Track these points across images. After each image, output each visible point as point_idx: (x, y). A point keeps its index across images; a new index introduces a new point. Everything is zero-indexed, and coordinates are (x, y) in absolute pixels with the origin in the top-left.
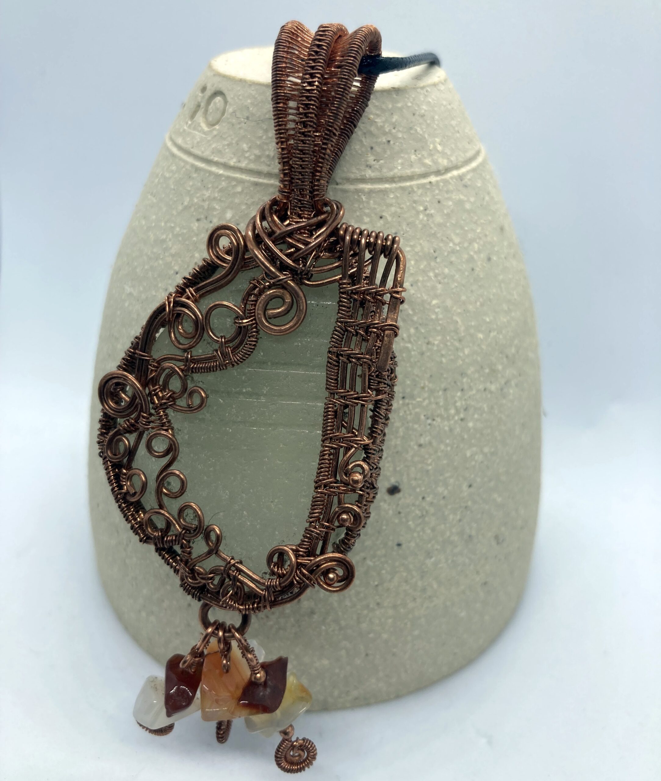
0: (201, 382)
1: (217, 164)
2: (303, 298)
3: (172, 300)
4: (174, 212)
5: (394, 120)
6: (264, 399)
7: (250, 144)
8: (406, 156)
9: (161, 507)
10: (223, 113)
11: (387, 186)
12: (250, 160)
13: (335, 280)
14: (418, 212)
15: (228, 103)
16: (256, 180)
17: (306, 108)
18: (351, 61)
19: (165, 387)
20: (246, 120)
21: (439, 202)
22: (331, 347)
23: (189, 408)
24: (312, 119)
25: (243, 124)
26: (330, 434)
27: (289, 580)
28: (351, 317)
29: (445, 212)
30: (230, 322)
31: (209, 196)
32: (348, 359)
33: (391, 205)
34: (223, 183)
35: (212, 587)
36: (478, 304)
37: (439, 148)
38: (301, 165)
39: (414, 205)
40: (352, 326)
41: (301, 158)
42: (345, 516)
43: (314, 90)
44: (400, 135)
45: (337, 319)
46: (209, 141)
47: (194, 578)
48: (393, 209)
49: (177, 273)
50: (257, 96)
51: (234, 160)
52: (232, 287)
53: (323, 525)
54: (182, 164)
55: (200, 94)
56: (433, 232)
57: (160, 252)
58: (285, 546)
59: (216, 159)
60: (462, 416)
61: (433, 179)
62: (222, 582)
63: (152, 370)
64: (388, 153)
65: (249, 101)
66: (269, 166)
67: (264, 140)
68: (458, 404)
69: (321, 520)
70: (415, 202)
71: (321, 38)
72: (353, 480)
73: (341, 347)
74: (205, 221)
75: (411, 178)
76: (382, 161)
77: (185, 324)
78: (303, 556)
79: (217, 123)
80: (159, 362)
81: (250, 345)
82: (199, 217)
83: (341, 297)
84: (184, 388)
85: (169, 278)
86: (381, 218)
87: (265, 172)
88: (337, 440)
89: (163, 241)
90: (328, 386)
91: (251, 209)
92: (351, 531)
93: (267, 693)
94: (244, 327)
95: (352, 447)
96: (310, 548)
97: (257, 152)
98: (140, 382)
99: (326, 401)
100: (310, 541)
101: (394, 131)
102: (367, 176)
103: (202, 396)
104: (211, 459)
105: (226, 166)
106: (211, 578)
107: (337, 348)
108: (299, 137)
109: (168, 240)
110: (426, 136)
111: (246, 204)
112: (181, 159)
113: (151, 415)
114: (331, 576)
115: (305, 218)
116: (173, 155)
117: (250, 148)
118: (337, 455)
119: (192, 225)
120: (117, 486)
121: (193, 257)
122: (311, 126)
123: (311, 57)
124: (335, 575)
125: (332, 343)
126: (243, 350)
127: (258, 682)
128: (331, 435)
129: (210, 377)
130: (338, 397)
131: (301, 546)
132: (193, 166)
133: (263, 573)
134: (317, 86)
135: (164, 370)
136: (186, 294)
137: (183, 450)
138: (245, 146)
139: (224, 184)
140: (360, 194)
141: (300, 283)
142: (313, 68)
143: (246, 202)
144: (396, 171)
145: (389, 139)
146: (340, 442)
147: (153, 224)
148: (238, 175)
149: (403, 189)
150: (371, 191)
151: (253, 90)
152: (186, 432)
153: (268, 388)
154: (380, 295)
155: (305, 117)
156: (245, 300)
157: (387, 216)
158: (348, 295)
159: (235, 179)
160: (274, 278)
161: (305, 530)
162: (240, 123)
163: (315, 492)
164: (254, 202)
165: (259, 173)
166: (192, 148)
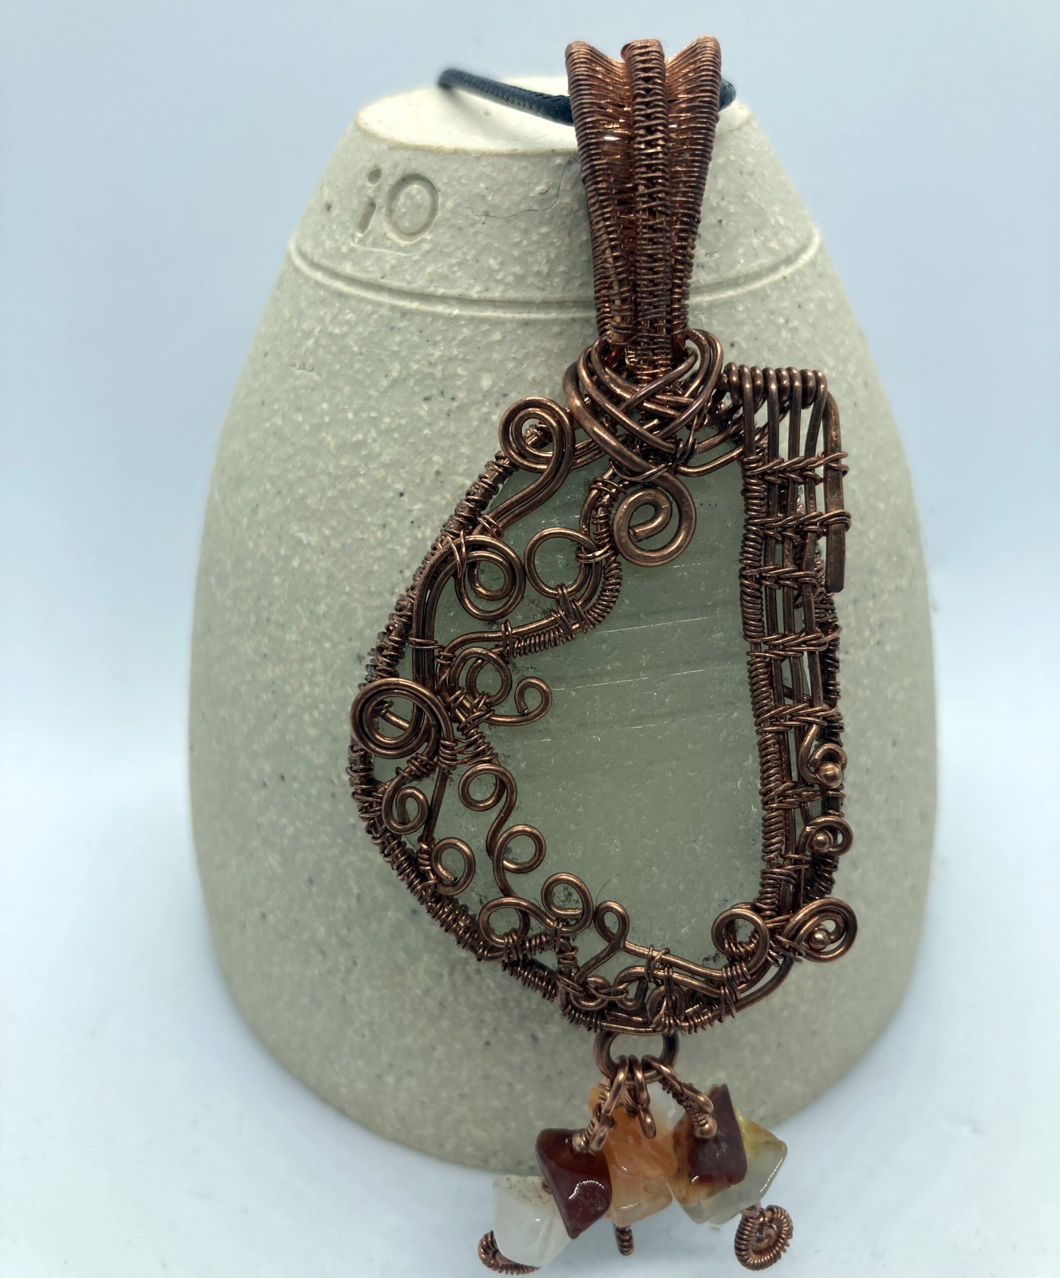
0: (532, 668)
1: (443, 299)
2: (689, 498)
4: (373, 392)
5: (719, 186)
6: (644, 675)
7: (500, 259)
8: (746, 241)
9: (507, 892)
10: (434, 210)
11: (731, 293)
12: (507, 284)
13: (733, 457)
14: (779, 328)
15: (439, 194)
16: (525, 316)
17: (650, 185)
19: (471, 690)
20: (483, 218)
21: (800, 307)
22: (744, 569)
23: (524, 715)
25: (480, 226)
26: (768, 711)
27: (763, 960)
28: (769, 514)
29: (810, 321)
30: (563, 559)
31: (441, 356)
32: (776, 582)
33: (743, 323)
34: (465, 330)
35: (629, 1004)
36: (871, 456)
37: (782, 221)
38: (651, 281)
39: (772, 317)
40: (773, 529)
41: (651, 269)
42: (821, 838)
43: (657, 153)
44: (732, 209)
45: (746, 520)
46: (416, 262)
47: (592, 998)
48: (746, 329)
49: (401, 495)
50: (494, 175)
51: (478, 288)
52: (556, 501)
53: (791, 859)
54: (369, 308)
55: (369, 184)
56: (802, 355)
57: (356, 464)
58: (733, 907)
59: (441, 291)
60: (877, 637)
61: (785, 271)
62: (642, 991)
63: (442, 665)
64: (723, 240)
65: (482, 185)
66: (543, 289)
67: (526, 247)
68: (872, 620)
69: (783, 852)
70: (772, 312)
71: (647, 65)
72: (826, 777)
73: (761, 566)
74: (442, 399)
75: (758, 275)
76: (716, 255)
77: (482, 578)
78: (771, 917)
79: (425, 227)
80: (453, 650)
81: (611, 590)
82: (427, 394)
83: (747, 484)
84: (507, 685)
85: (387, 505)
86: (732, 345)
87: (539, 301)
88: (782, 718)
89: (361, 444)
90: (748, 633)
91: (525, 366)
92: (832, 858)
93: (724, 1151)
94: (597, 563)
95: (811, 724)
96: (777, 902)
97: (517, 269)
98: (424, 685)
99: (749, 658)
100: (775, 889)
101: (723, 204)
102: (701, 281)
103: (544, 691)
104: (575, 793)
105: (463, 301)
106: (625, 991)
107: (755, 568)
108: (644, 233)
109: (369, 441)
110: (763, 205)
111: (515, 359)
112: (361, 300)
113: (456, 741)
114: (819, 936)
115: (662, 365)
116: (340, 295)
117: (502, 263)
118: (782, 743)
119: (416, 409)
120: (416, 877)
121: (430, 462)
123: (639, 100)
124: (825, 934)
125: (745, 561)
126: (601, 602)
127: (707, 1137)
128: (772, 712)
129: (547, 658)
130: (767, 647)
131: (763, 901)
132: (393, 308)
133: (703, 960)
134: (662, 146)
135: (465, 660)
136: (479, 528)
137: (523, 787)
138: (493, 263)
139: (466, 332)
140: (696, 312)
141: (676, 472)
142: (648, 117)
143: (514, 356)
144: (739, 267)
145: (719, 218)
146: (786, 721)
147: (327, 419)
148: (489, 313)
149: (753, 294)
150: (712, 305)
151: (485, 166)
152: (519, 756)
153: (649, 656)
154: (810, 470)
156: (587, 518)
157: (741, 341)
158: (759, 479)
159: (485, 320)
160: (634, 474)
161: (760, 874)
162: (472, 225)
163: (764, 809)
164: (528, 353)
165: (527, 304)
166: (382, 278)
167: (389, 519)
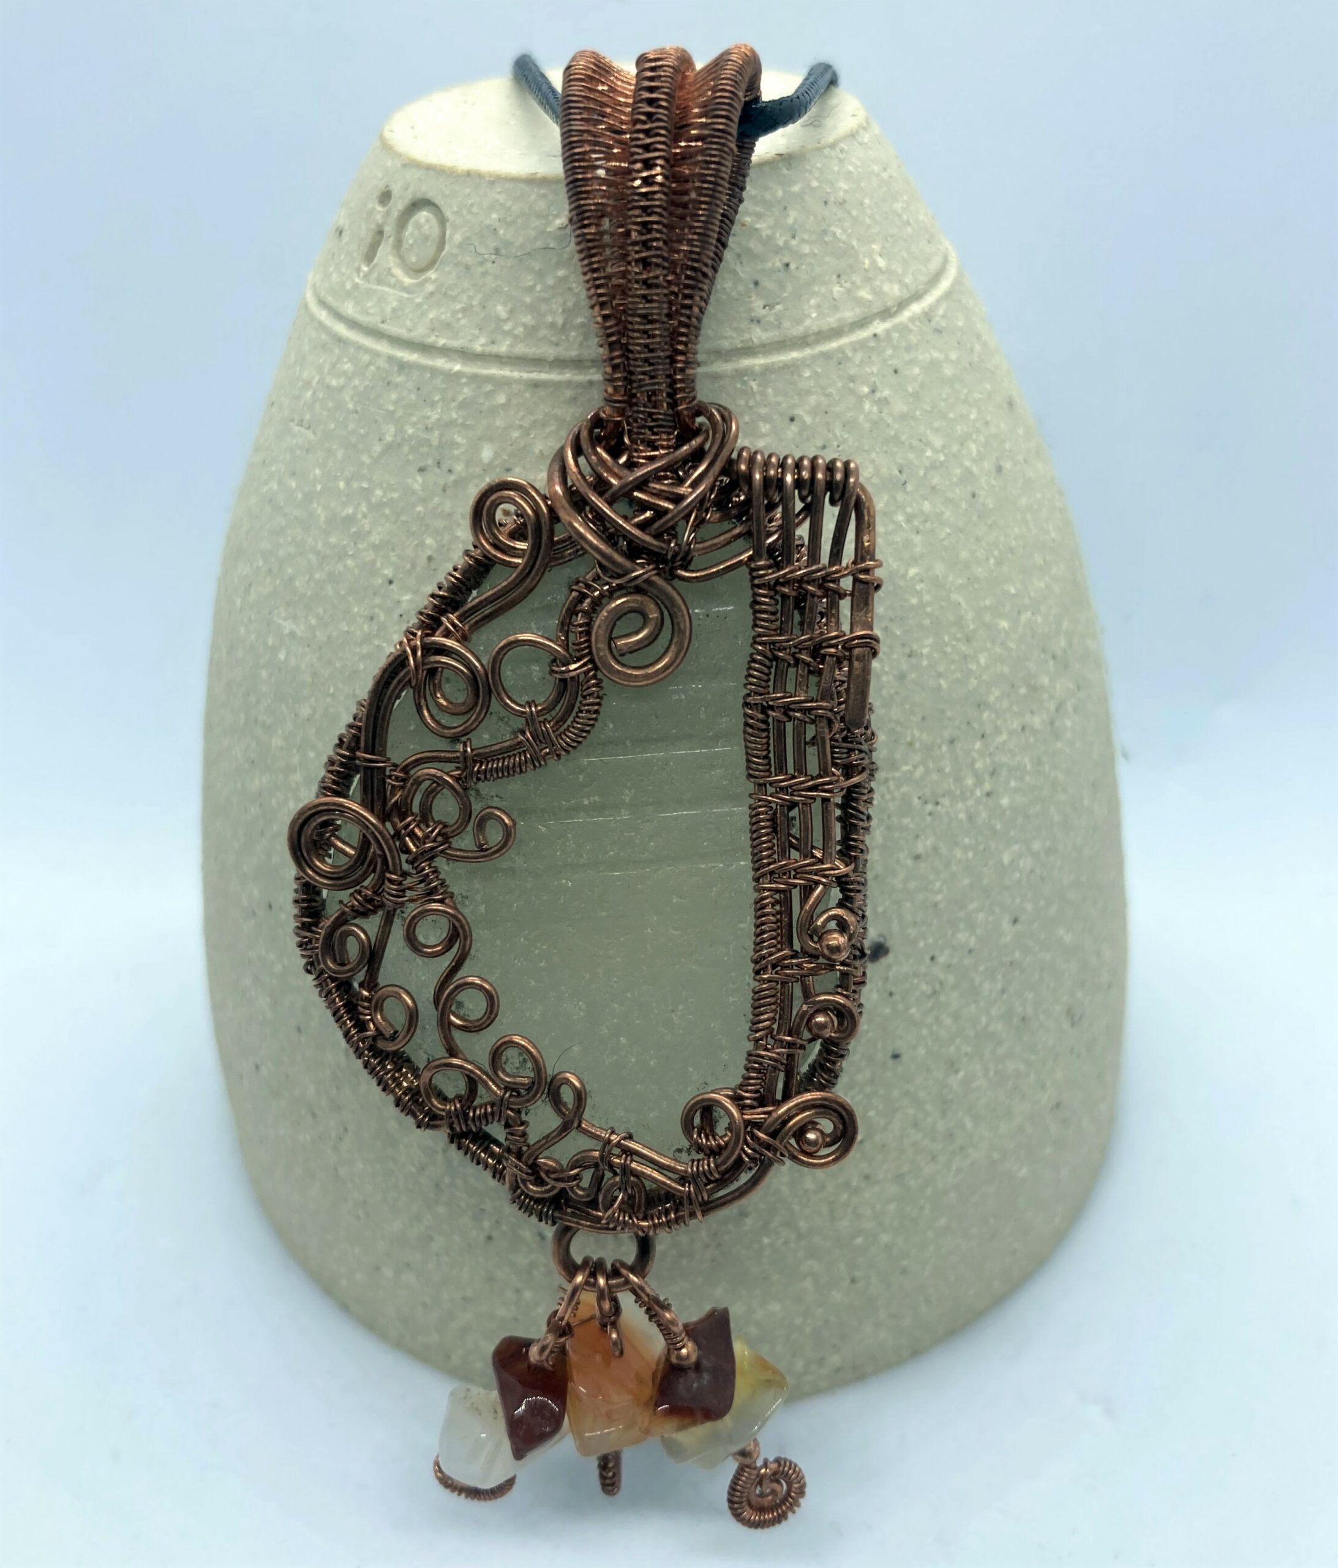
0: (497, 796)
1: (445, 351)
2: (683, 607)
3: (419, 643)
4: (365, 459)
5: (790, 221)
6: (627, 813)
7: (510, 305)
8: (823, 290)
9: (452, 1052)
10: (442, 244)
11: (795, 355)
12: (516, 337)
13: (741, 561)
14: (860, 399)
15: (448, 224)
16: (534, 376)
17: (644, 231)
18: (721, 127)
19: (425, 817)
20: (494, 257)
21: (896, 372)
22: (749, 695)
23: (482, 850)
24: (659, 252)
25: (489, 265)
26: (769, 864)
27: (735, 1156)
28: (781, 631)
29: (910, 390)
30: (539, 671)
31: (439, 420)
32: (785, 714)
33: (809, 392)
34: (466, 390)
35: (581, 1193)
36: (992, 561)
37: (882, 263)
38: (646, 346)
39: (851, 385)
40: (785, 649)
41: (645, 332)
42: (820, 1019)
43: (654, 193)
44: (806, 249)
45: (754, 638)
46: (419, 305)
47: (540, 1182)
48: (812, 400)
49: (391, 582)
50: (509, 203)
51: (483, 340)
52: (534, 601)
53: (782, 1041)
54: (366, 358)
55: (379, 208)
56: (892, 433)
57: (345, 542)
58: (713, 1092)
59: (442, 342)
60: (987, 787)
61: (879, 327)
62: (598, 1180)
63: (393, 786)
64: (790, 288)
65: (494, 216)
66: (557, 345)
67: (540, 292)
68: (979, 765)
69: (775, 1033)
70: (852, 379)
71: (653, 84)
72: (828, 947)
73: (768, 693)
74: (437, 471)
75: (837, 332)
76: (778, 307)
77: (447, 687)
78: (752, 1107)
79: (431, 264)
80: (406, 769)
81: (588, 711)
82: (422, 464)
83: (755, 595)
84: (466, 812)
85: (375, 594)
86: (792, 420)
87: (551, 358)
88: (784, 874)
89: (350, 520)
90: (751, 772)
91: (532, 436)
92: (836, 1045)
93: (705, 1382)
94: (572, 678)
95: (817, 883)
96: (762, 1090)
97: (528, 319)
98: (372, 811)
99: (752, 801)
100: (760, 1075)
101: (794, 242)
102: (755, 340)
103: (506, 824)
104: (539, 945)
105: (465, 355)
106: (576, 1177)
107: (761, 694)
108: (636, 289)
109: (360, 516)
110: (855, 243)
111: (521, 426)
112: (360, 348)
113: (405, 874)
114: (811, 1136)
115: (663, 447)
116: (340, 340)
117: (511, 311)
118: (787, 902)
119: (410, 481)
120: (354, 1026)
121: (421, 544)
122: (658, 265)
124: (818, 1134)
125: (749, 687)
126: (575, 725)
127: (684, 1363)
128: (772, 866)
129: (514, 786)
130: (773, 790)
131: (745, 1088)
132: (391, 359)
133: (674, 1152)
134: (661, 185)
135: (418, 783)
136: (442, 629)
137: (480, 935)
138: (501, 310)
139: (467, 391)
140: (746, 378)
141: (671, 576)
142: (647, 148)
143: (521, 423)
144: (808, 322)
145: (786, 260)
146: (790, 878)
147: (319, 487)
148: (494, 371)
149: (826, 356)
150: (767, 370)
151: (499, 193)
152: (478, 897)
153: (633, 792)
154: (833, 581)
155: (644, 249)
156: (565, 625)
157: (804, 415)
158: (770, 589)
159: (489, 379)
160: (619, 576)
161: (746, 1056)
162: (481, 264)
163: (755, 980)
164: (535, 422)
165: (537, 362)
166: (383, 322)
167: (377, 610)
